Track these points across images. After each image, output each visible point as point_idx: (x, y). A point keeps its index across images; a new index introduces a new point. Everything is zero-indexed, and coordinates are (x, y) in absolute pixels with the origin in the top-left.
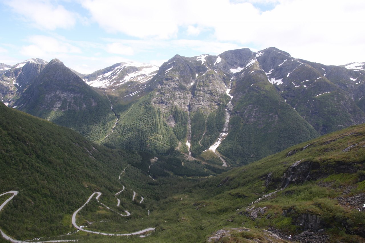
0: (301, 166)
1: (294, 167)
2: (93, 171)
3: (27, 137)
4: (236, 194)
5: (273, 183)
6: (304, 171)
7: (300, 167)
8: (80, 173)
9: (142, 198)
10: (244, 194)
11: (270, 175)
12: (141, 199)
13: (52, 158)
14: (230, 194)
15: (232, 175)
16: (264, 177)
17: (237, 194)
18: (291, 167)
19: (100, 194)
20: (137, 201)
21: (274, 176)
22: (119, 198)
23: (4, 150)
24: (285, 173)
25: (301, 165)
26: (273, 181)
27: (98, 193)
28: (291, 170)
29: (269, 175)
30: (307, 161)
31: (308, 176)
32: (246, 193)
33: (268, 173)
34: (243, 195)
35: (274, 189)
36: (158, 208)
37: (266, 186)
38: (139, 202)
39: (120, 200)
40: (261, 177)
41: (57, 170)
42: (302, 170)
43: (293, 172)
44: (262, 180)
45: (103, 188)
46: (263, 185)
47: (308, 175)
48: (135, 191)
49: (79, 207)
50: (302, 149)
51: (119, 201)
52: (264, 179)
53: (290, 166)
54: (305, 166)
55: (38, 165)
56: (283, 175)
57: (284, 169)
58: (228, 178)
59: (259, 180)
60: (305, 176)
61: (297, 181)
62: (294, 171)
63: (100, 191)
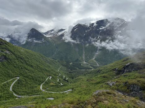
0: (130, 65)
1: (127, 66)
2: (48, 68)
4: (103, 76)
14: (100, 76)
21: (119, 69)
27: (50, 77)
29: (116, 69)
34: (106, 77)
35: (119, 74)
36: (73, 82)
37: (115, 73)
38: (66, 80)
40: (113, 70)
47: (133, 69)
48: (64, 75)
49: (43, 82)
51: (58, 79)
55: (27, 67)
56: (123, 69)
57: (123, 66)
58: (100, 70)
61: (128, 71)
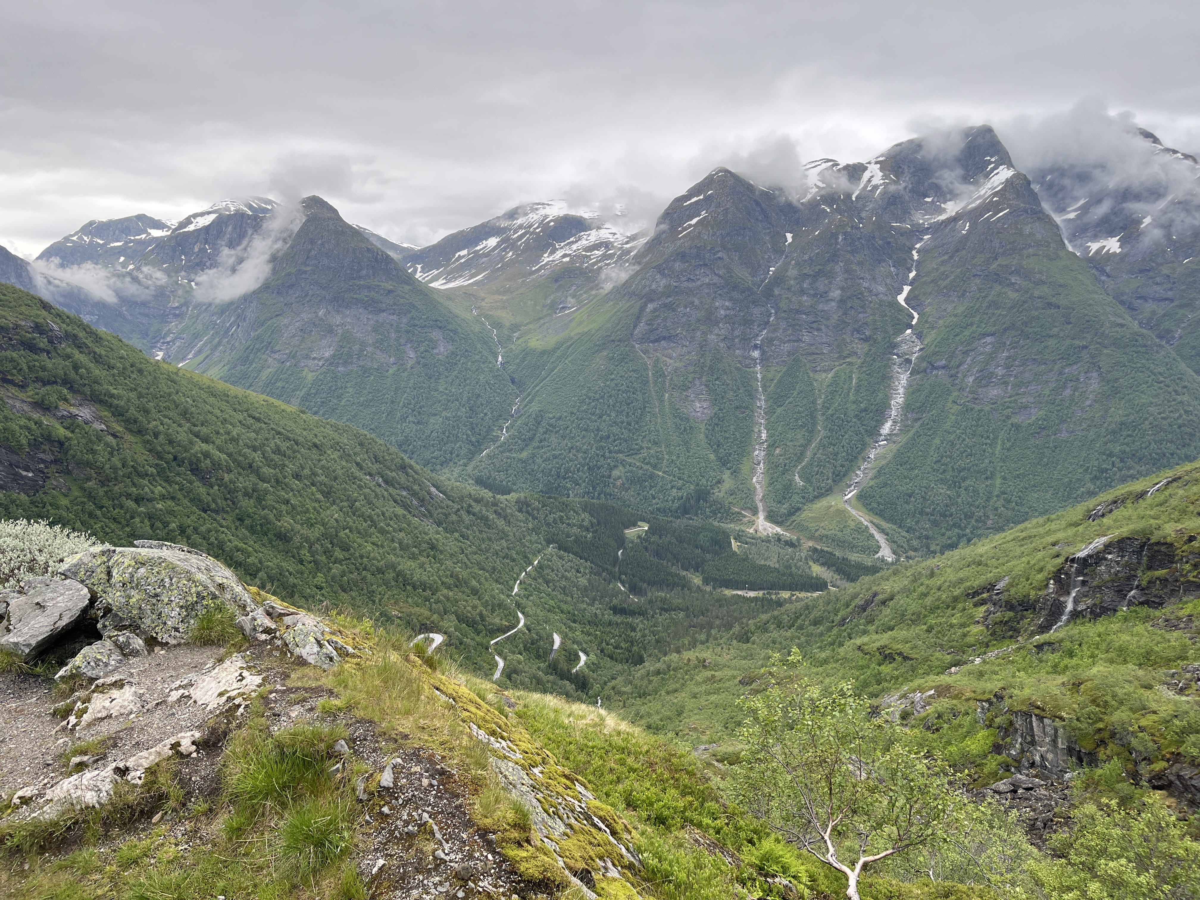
0: (1110, 557)
1: (1085, 560)
2: (422, 566)
3: (206, 455)
4: (878, 649)
5: (1011, 614)
6: (1120, 575)
7: (1106, 559)
8: (380, 571)
9: (583, 657)
10: (905, 649)
11: (1000, 585)
12: (578, 658)
13: (286, 523)
14: (859, 648)
15: (887, 587)
16: (985, 595)
17: (881, 650)
18: (1073, 560)
19: (438, 639)
20: (563, 665)
21: (1013, 591)
22: (500, 655)
23: (128, 496)
24: (1052, 582)
25: (1109, 553)
26: (1010, 606)
27: (431, 635)
28: (1073, 570)
29: (997, 587)
30: (1129, 538)
31: (1132, 593)
32: (912, 649)
33: (999, 579)
34: (900, 654)
35: (1011, 637)
36: (628, 689)
37: (987, 627)
38: (569, 671)
39: (505, 659)
40: (976, 593)
41: (301, 562)
42: (1112, 571)
43: (1081, 578)
44: (975, 605)
45: (450, 623)
46: (978, 622)
47: (1132, 589)
48: (560, 632)
50: (1142, 495)
51: (501, 664)
52: (983, 602)
53: (1071, 557)
54: (1122, 556)
55: (241, 545)
56: (1047, 586)
57: (1053, 565)
58: (875, 595)
59: (969, 604)
60: (1121, 593)
61: (1091, 613)
62: (1084, 575)
63: (439, 631)
